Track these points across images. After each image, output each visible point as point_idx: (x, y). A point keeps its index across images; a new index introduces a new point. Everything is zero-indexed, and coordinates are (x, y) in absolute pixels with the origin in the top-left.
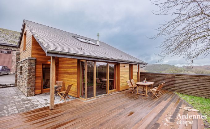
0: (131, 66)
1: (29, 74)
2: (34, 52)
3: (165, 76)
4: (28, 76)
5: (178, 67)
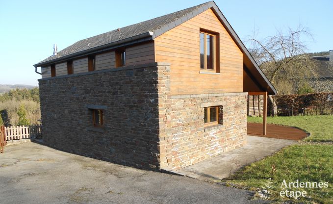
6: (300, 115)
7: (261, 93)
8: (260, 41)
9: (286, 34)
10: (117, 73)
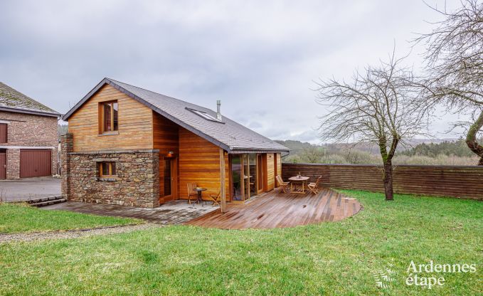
0: (275, 155)
1: (153, 175)
2: (156, 140)
3: (317, 167)
4: (153, 177)
5: (315, 147)
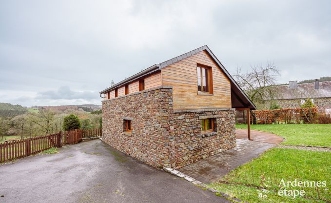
6: (273, 123)
7: (246, 109)
8: (242, 76)
9: (259, 71)
10: (139, 95)
